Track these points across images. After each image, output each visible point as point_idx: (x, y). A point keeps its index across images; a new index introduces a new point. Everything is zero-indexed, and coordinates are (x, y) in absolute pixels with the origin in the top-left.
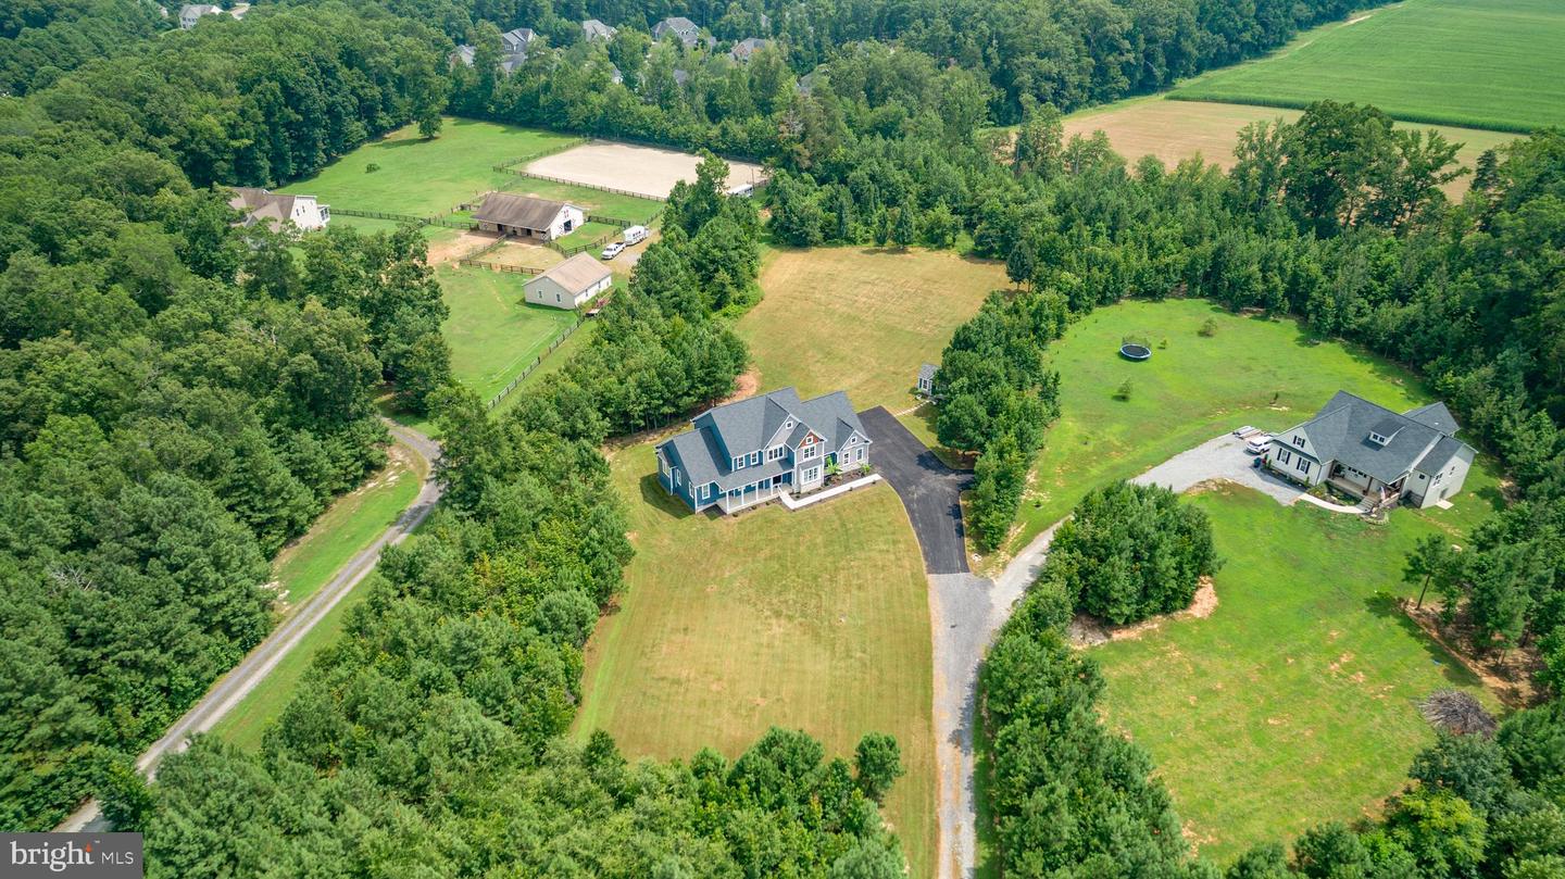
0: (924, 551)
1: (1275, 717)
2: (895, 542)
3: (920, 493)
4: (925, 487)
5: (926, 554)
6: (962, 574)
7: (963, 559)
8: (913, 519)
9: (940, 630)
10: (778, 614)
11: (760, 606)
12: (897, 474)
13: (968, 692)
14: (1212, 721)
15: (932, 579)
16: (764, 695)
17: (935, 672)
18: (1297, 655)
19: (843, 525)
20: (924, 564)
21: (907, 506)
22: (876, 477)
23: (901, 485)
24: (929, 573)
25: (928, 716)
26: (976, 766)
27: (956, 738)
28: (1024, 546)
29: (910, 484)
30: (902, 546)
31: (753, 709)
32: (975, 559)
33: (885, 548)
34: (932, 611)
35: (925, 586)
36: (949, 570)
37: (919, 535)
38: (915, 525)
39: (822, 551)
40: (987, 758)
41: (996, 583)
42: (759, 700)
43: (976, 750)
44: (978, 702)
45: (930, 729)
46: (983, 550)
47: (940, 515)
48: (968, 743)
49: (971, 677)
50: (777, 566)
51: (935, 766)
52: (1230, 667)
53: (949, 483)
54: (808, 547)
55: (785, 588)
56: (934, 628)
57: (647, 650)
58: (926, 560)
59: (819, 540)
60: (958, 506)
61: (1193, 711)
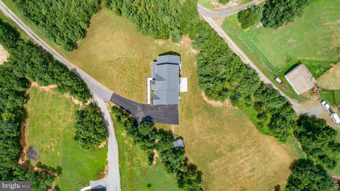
0: (121, 96)
1: (50, 124)
2: (126, 92)
3: (139, 109)
4: (140, 111)
5: (119, 96)
6: (110, 99)
7: (114, 102)
8: (131, 101)
9: (98, 84)
10: (119, 58)
11: (123, 56)
12: (148, 108)
13: (83, 78)
14: (55, 113)
15: (112, 92)
16: (101, 45)
17: (90, 76)
18: (58, 141)
19: (136, 85)
20: (117, 94)
21: (136, 103)
22: (149, 102)
23: (144, 107)
24: (114, 93)
25: (82, 68)
26: (68, 69)
27: (75, 69)
28: (112, 118)
29: (143, 108)
30: (124, 93)
31: (100, 42)
32: (113, 105)
33: (126, 89)
34: (104, 86)
35: (111, 89)
36: (112, 97)
37: (126, 99)
38: (129, 100)
39: (131, 76)
40: (69, 72)
41: (104, 103)
42: (101, 44)
43: (71, 71)
44: (80, 79)
45: (79, 67)
46: (114, 108)
47: (129, 107)
48: (73, 71)
49: (85, 81)
50: (132, 65)
51: (72, 63)
52: (63, 127)
53: (139, 118)
54: (134, 74)
55: (125, 63)
56: (100, 83)
57: (124, 32)
58: (118, 95)
59: (134, 77)
60: (130, 113)
61: (58, 111)
